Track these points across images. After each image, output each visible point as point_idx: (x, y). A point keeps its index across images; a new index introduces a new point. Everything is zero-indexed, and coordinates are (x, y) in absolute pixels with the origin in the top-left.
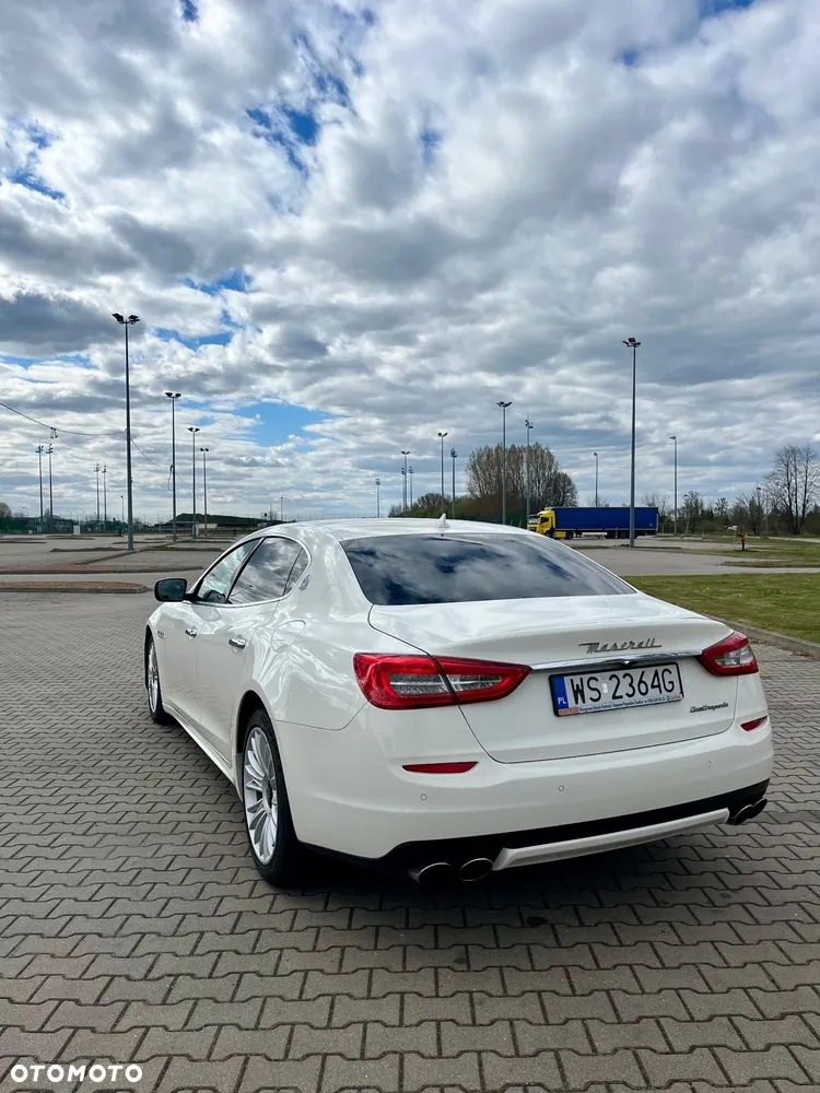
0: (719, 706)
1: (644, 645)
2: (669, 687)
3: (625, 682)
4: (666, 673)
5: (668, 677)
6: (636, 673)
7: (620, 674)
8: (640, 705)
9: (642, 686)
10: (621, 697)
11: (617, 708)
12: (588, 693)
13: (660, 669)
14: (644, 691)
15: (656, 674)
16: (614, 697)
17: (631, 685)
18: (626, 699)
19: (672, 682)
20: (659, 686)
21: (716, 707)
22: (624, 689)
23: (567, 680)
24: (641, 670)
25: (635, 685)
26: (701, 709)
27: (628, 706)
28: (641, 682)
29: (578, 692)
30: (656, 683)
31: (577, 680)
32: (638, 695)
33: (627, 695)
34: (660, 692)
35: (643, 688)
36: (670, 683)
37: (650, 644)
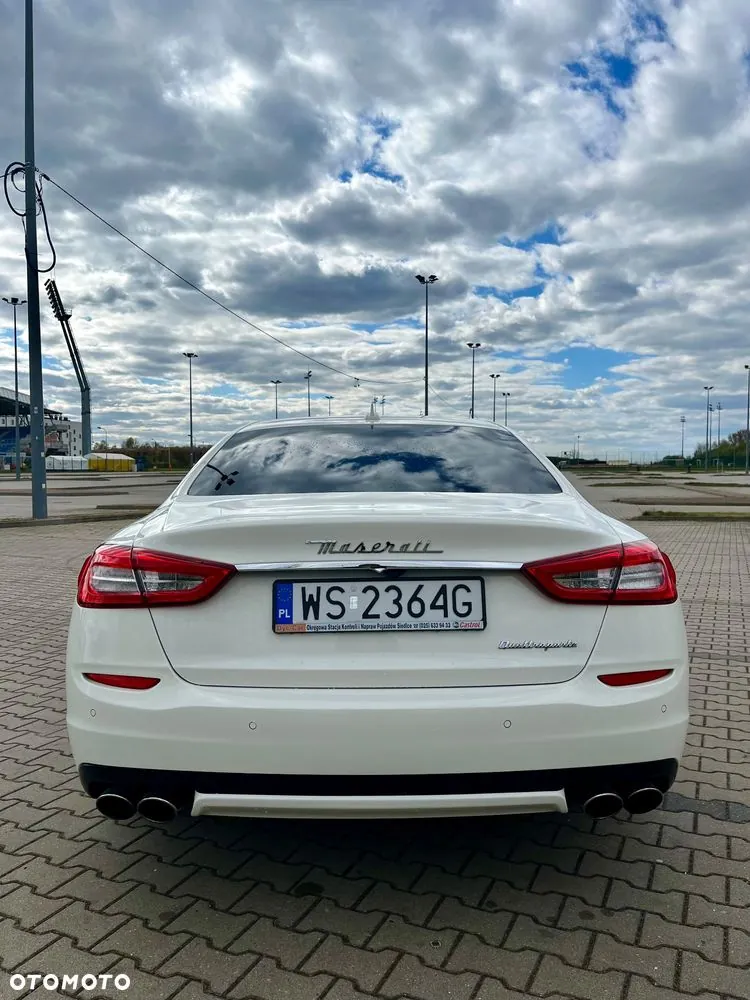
0: (558, 647)
1: (411, 548)
2: (463, 610)
3: (387, 597)
4: (462, 591)
5: (462, 595)
6: (408, 588)
7: (381, 586)
8: (405, 630)
9: (416, 604)
10: (377, 616)
11: (366, 631)
12: (325, 607)
13: (451, 585)
14: (415, 612)
15: (443, 591)
16: (366, 616)
17: (396, 602)
18: (385, 621)
19: (469, 604)
20: (444, 607)
21: (550, 646)
22: (384, 607)
23: (297, 588)
24: (416, 584)
25: (404, 602)
26: (518, 647)
27: (385, 631)
28: (414, 598)
29: (311, 605)
30: (440, 602)
31: (311, 589)
32: (405, 617)
33: (388, 614)
34: (446, 615)
35: (416, 607)
36: (464, 604)
37: (421, 548)
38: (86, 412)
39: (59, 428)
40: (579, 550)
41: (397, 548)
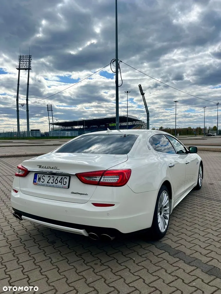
0: (83, 194)
1: (54, 168)
2: (65, 183)
3: (52, 179)
4: (65, 179)
5: (65, 180)
6: (56, 177)
7: (51, 176)
8: (53, 187)
9: (56, 181)
11: (47, 186)
12: (42, 180)
13: (63, 177)
14: (56, 183)
16: (48, 183)
17: (53, 180)
18: (50, 184)
19: (66, 182)
20: (61, 182)
21: (82, 194)
22: (51, 181)
23: (38, 175)
24: (58, 176)
25: (54, 180)
26: (75, 193)
27: (50, 186)
28: (56, 180)
29: (39, 179)
30: (61, 181)
31: (40, 175)
32: (54, 184)
33: (51, 183)
34: (61, 184)
35: (56, 182)
36: (65, 182)
37: (55, 168)
38: (148, 120)
39: (141, 125)
40: (91, 171)
41: (51, 168)
